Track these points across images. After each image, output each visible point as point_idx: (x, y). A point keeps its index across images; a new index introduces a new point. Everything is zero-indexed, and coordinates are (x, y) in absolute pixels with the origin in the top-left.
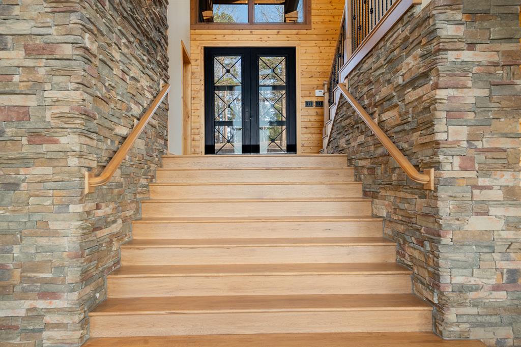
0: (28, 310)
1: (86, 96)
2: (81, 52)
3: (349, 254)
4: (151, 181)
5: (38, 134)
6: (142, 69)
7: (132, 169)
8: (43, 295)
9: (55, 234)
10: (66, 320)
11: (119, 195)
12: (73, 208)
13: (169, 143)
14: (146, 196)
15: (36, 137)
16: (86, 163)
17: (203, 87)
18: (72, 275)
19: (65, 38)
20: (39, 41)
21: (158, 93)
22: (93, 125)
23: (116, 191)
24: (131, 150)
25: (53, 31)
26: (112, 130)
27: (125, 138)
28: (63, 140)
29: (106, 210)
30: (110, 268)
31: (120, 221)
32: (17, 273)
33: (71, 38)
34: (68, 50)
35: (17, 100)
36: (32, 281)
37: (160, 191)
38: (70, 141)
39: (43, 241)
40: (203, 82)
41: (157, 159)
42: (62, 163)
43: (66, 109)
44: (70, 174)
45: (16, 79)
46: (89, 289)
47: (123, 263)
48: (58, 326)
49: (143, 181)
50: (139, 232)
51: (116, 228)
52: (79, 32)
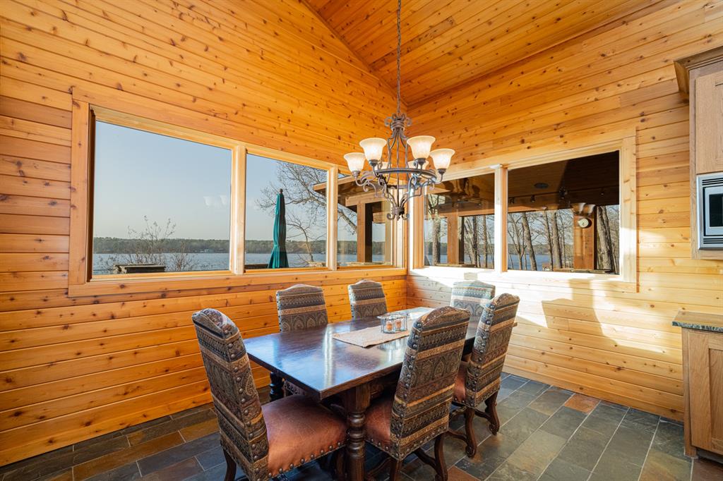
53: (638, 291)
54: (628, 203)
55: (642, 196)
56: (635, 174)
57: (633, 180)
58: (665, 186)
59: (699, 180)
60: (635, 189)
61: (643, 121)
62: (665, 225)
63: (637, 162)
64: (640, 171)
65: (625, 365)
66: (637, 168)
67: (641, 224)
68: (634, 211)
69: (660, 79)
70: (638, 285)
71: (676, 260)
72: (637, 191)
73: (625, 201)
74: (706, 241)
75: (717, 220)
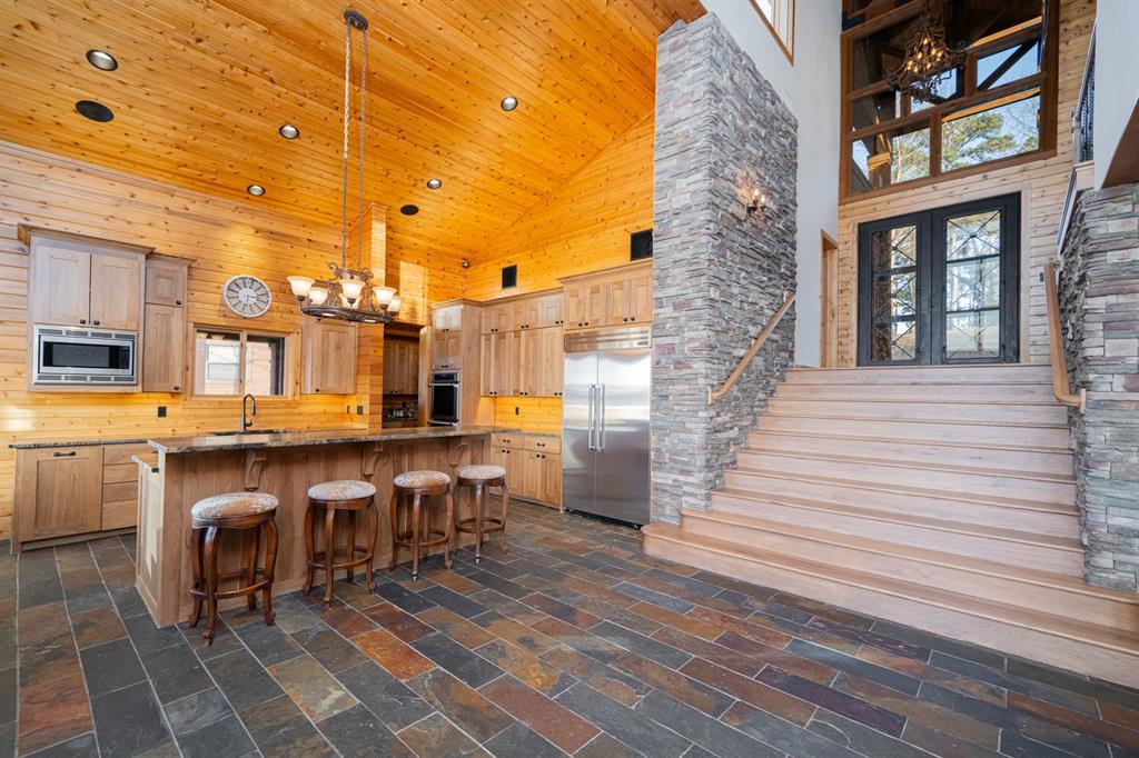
0: (674, 481)
1: (710, 333)
2: (707, 303)
3: (996, 486)
4: (771, 395)
5: (680, 363)
6: (761, 290)
7: (749, 385)
8: (683, 472)
9: (690, 431)
10: (696, 492)
11: (736, 407)
12: (700, 414)
13: (795, 355)
14: (764, 409)
15: (679, 364)
16: (710, 382)
17: (855, 276)
18: (700, 461)
19: (696, 295)
20: (681, 299)
21: (781, 306)
22: (715, 353)
23: (733, 404)
24: (747, 367)
25: (689, 291)
26: (730, 353)
27: (742, 358)
28: (695, 366)
29: (725, 418)
30: (728, 464)
31: (736, 429)
32: (668, 455)
33: (701, 294)
34: (699, 303)
35: (668, 340)
36: (675, 461)
37: (778, 405)
38: (700, 366)
39: (682, 436)
40: (855, 269)
41: (778, 374)
42: (694, 382)
43: (697, 344)
44: (699, 390)
45: (668, 326)
46: (711, 475)
47: (739, 464)
48: (691, 494)
49: (761, 395)
50: (754, 441)
51: (733, 433)
52: (707, 288)
59: (37, 327)
74: (40, 377)
75: (48, 361)
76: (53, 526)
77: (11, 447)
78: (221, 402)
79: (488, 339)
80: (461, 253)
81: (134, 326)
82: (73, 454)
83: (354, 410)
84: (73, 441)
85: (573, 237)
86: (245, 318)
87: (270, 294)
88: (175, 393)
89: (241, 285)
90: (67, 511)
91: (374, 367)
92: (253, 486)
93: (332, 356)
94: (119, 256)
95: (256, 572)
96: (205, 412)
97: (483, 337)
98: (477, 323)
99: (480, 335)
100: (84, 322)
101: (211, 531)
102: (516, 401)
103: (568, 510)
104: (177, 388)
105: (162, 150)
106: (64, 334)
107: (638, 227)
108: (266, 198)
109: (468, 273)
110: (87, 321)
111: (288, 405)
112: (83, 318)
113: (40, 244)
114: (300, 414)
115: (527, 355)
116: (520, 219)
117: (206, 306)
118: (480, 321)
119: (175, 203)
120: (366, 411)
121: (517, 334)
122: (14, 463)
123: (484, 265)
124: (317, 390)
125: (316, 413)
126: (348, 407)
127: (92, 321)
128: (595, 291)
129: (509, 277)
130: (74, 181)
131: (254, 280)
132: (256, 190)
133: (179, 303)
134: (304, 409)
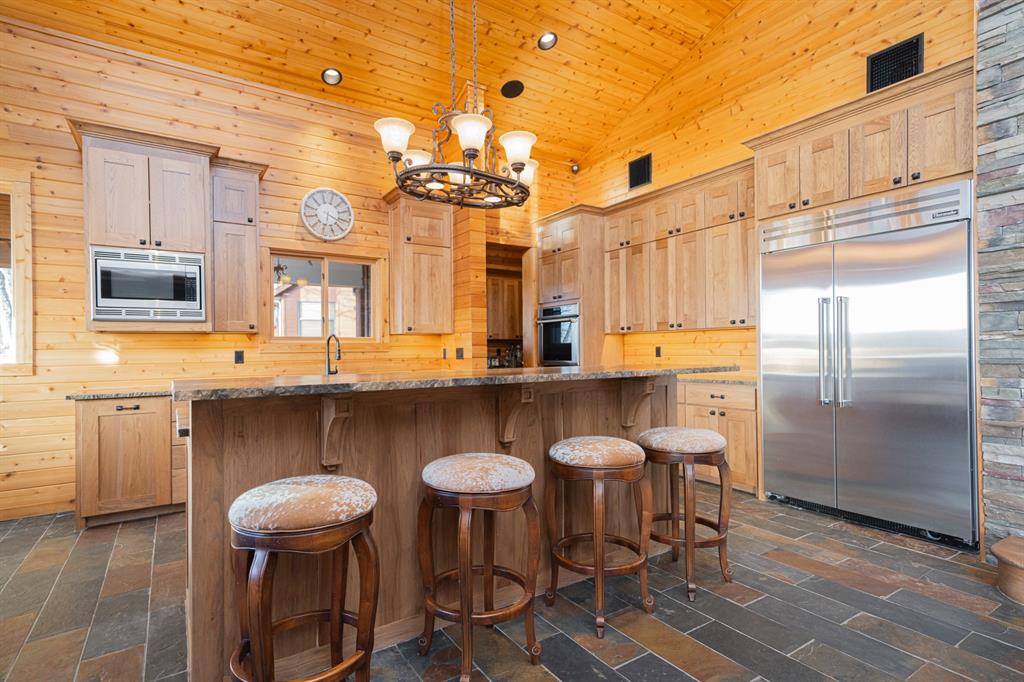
53: (35, 373)
54: (22, 265)
55: (40, 259)
56: (30, 230)
57: (28, 237)
58: (66, 251)
59: (92, 250)
60: (30, 248)
61: (39, 167)
62: (65, 295)
63: (33, 217)
64: (37, 227)
65: (16, 469)
66: (33, 223)
67: (38, 292)
68: (30, 275)
69: (58, 127)
70: (35, 366)
71: (77, 335)
72: (34, 251)
73: (18, 261)
74: (98, 312)
75: (107, 292)
76: (119, 498)
77: (68, 398)
78: (303, 345)
79: (615, 255)
80: (570, 153)
81: (199, 248)
82: (137, 408)
83: (452, 354)
84: (137, 392)
85: (748, 91)
86: (325, 241)
87: (352, 211)
88: (252, 333)
89: (320, 201)
90: (134, 479)
91: (475, 296)
92: (334, 461)
93: (425, 283)
94: (180, 159)
95: (343, 620)
96: (286, 357)
97: (607, 256)
98: (598, 238)
99: (603, 252)
100: (143, 243)
101: (260, 557)
102: (656, 339)
103: (773, 498)
104: (252, 327)
105: (224, 22)
106: (122, 258)
107: (884, 41)
108: (343, 88)
109: (578, 178)
110: (148, 242)
111: (376, 349)
112: (143, 239)
113: (91, 145)
114: (390, 360)
115: (678, 271)
116: (655, 89)
117: (283, 227)
118: (603, 233)
119: (245, 101)
120: (468, 354)
121: (661, 243)
122: (72, 420)
123: (601, 164)
124: (410, 329)
125: (408, 359)
126: (445, 350)
127: (153, 243)
128: (819, 148)
129: (640, 172)
130: (136, 77)
131: (334, 194)
132: (332, 74)
133: (250, 221)
134: (394, 353)
